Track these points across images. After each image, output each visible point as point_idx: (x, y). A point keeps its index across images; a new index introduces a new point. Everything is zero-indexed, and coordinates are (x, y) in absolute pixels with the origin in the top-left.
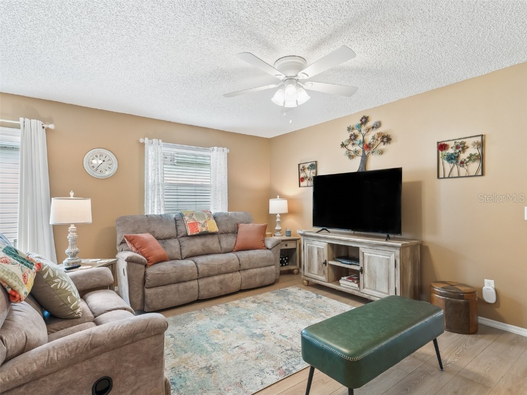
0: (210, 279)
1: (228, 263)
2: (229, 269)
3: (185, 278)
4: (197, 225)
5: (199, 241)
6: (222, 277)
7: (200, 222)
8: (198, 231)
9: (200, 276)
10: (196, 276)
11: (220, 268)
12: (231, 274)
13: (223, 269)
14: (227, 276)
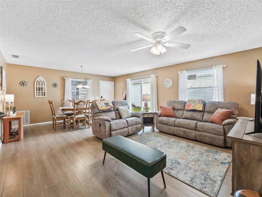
0: (179, 128)
1: (189, 124)
2: (189, 127)
3: (169, 124)
4: (190, 106)
5: (190, 113)
6: (185, 129)
7: (193, 105)
8: (190, 109)
9: (175, 126)
10: (173, 125)
11: (184, 125)
12: (190, 130)
13: (186, 126)
14: (188, 130)
